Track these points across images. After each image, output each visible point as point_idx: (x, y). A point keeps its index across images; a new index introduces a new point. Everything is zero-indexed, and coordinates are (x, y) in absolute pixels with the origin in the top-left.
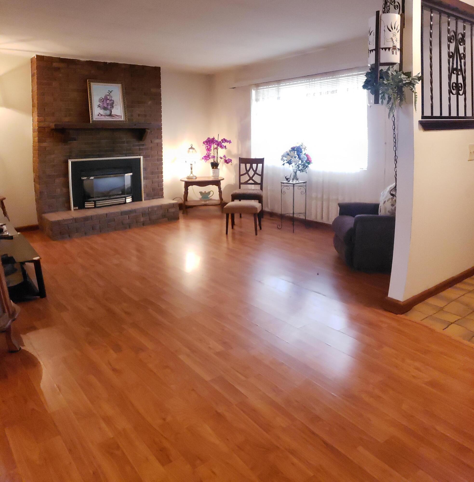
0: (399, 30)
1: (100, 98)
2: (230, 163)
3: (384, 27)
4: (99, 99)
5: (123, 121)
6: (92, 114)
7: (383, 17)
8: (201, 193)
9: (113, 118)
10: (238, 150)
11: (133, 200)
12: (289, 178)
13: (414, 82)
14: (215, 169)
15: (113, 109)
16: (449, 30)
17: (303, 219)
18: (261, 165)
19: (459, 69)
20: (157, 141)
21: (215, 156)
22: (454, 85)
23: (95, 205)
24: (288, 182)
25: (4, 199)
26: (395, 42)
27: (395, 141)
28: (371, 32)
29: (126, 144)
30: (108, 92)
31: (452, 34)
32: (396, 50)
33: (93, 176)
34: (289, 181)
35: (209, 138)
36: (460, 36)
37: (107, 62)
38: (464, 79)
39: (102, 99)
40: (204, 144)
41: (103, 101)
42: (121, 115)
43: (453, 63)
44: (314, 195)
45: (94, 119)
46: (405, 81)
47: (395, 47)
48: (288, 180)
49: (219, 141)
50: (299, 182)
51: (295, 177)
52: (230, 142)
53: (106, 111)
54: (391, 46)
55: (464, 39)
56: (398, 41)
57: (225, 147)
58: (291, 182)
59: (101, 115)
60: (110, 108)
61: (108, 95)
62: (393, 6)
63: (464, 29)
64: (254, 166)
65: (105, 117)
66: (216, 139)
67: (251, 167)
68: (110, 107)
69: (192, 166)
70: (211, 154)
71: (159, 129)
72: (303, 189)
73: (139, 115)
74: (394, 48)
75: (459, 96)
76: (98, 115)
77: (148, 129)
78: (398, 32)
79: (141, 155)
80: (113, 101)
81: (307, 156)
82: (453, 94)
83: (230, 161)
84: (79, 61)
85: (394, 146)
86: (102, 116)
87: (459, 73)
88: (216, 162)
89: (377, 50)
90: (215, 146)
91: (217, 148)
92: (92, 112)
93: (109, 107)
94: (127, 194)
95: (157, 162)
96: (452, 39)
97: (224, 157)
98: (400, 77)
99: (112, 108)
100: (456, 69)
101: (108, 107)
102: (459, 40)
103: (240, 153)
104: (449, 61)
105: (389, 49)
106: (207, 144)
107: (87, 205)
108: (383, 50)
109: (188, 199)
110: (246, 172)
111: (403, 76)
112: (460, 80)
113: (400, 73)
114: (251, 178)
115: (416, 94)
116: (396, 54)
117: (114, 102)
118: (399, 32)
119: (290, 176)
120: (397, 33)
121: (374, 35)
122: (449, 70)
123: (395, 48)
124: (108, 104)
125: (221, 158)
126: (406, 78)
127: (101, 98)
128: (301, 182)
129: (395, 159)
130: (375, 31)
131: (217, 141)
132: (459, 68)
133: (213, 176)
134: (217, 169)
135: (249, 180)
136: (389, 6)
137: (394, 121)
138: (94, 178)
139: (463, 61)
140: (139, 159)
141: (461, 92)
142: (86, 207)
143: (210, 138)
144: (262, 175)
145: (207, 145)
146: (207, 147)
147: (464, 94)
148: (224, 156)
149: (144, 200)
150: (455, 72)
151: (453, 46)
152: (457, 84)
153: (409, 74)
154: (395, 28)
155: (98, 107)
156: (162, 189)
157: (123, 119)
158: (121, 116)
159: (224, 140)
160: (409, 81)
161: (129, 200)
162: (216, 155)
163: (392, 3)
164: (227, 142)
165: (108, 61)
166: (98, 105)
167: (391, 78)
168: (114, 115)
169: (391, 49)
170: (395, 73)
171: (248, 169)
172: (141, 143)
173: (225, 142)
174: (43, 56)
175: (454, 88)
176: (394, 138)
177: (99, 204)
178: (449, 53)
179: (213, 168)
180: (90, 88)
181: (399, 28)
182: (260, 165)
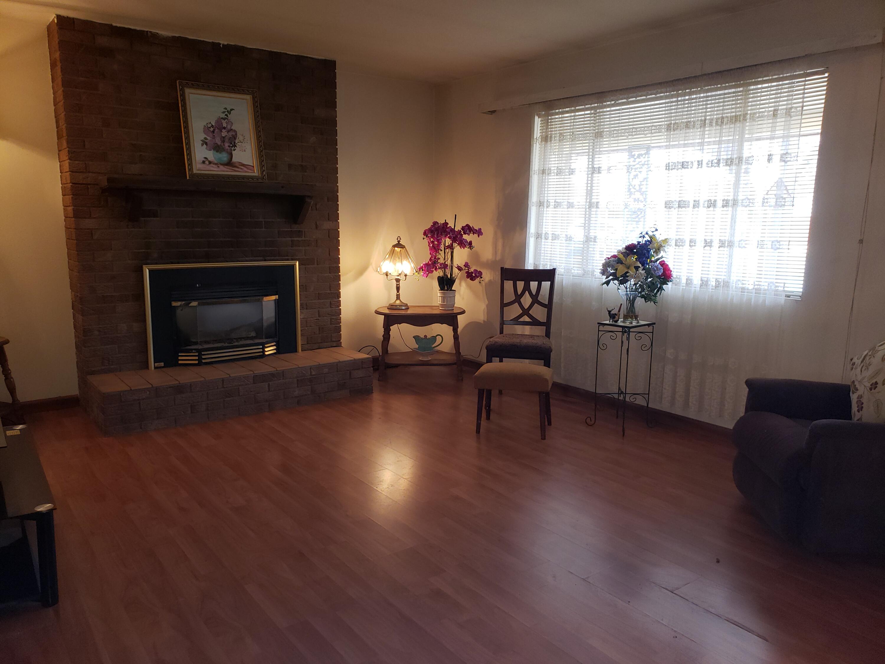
1: (205, 124)
2: (478, 280)
4: (205, 126)
5: (257, 176)
6: (190, 159)
8: (416, 338)
9: (235, 171)
10: (495, 253)
11: (279, 351)
12: (616, 314)
14: (447, 290)
15: (234, 150)
17: (643, 406)
18: (549, 283)
20: (327, 225)
21: (446, 263)
23: (200, 359)
24: (614, 323)
25: (7, 342)
29: (263, 229)
30: (224, 112)
33: (194, 300)
34: (616, 321)
35: (435, 223)
37: (220, 44)
39: (210, 128)
40: (425, 237)
41: (213, 132)
42: (252, 165)
44: (670, 353)
45: (195, 171)
48: (615, 319)
49: (456, 229)
50: (638, 322)
51: (631, 313)
52: (479, 232)
53: (220, 153)
57: (470, 243)
58: (620, 323)
59: (210, 163)
60: (229, 148)
61: (222, 118)
64: (534, 285)
65: (218, 167)
66: (451, 224)
67: (527, 288)
68: (229, 146)
69: (399, 284)
70: (439, 259)
71: (334, 199)
72: (646, 340)
73: (290, 166)
76: (204, 162)
77: (310, 197)
79: (296, 260)
80: (235, 131)
81: (663, 264)
83: (479, 274)
84: (155, 36)
86: (212, 165)
88: (449, 276)
90: (448, 241)
91: (451, 247)
92: (189, 154)
93: (227, 145)
94: (266, 338)
95: (330, 274)
97: (464, 266)
99: (233, 148)
101: (224, 145)
103: (498, 258)
106: (432, 237)
107: (183, 358)
109: (390, 350)
110: (515, 298)
114: (526, 312)
117: (236, 134)
119: (619, 311)
124: (223, 139)
125: (459, 268)
127: (210, 125)
128: (642, 323)
131: (453, 230)
133: (442, 306)
134: (451, 290)
135: (521, 316)
138: (199, 304)
140: (293, 267)
142: (180, 362)
143: (438, 223)
144: (549, 306)
145: (432, 240)
146: (433, 242)
148: (466, 265)
149: (302, 351)
155: (202, 145)
156: (339, 329)
157: (256, 173)
158: (254, 167)
159: (468, 229)
161: (270, 350)
162: (449, 262)
164: (473, 234)
165: (223, 42)
166: (201, 140)
168: (237, 165)
171: (519, 292)
172: (295, 228)
173: (470, 232)
174: (73, 19)
177: (207, 357)
179: (442, 289)
180: (184, 100)
182: (546, 285)
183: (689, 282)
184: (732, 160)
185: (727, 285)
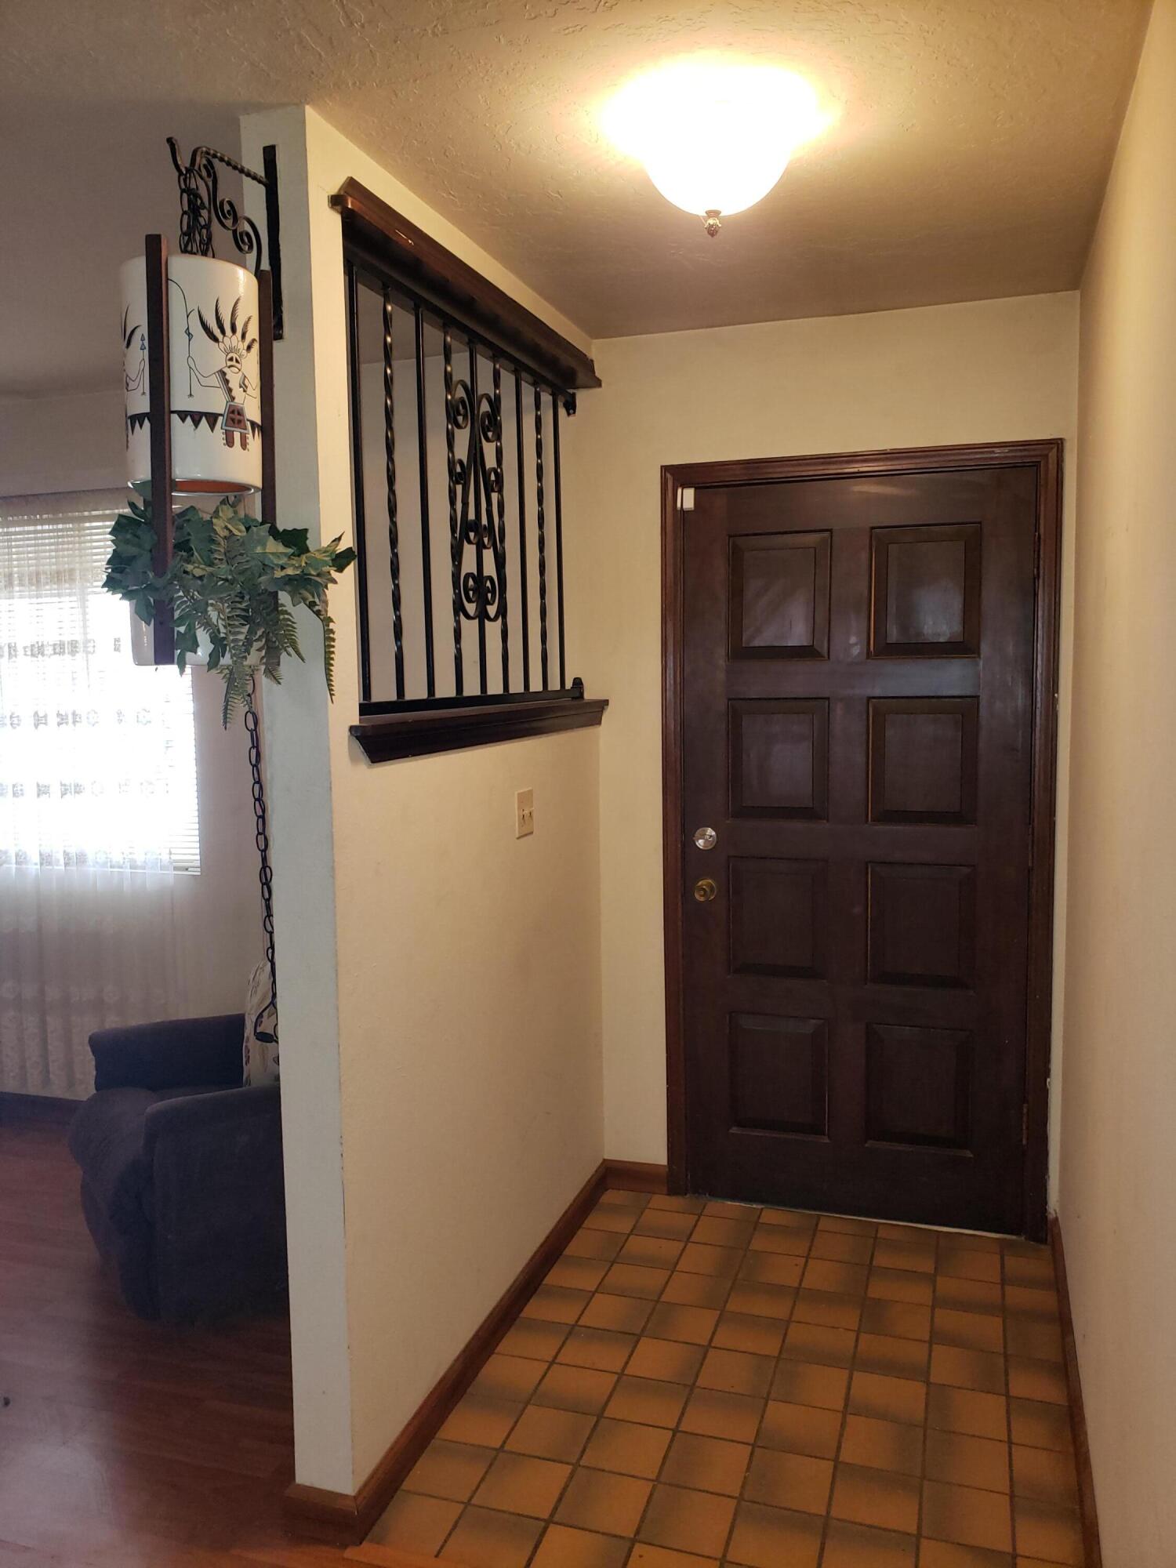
0: (254, 340)
3: (188, 317)
7: (182, 268)
13: (318, 575)
16: (448, 377)
19: (485, 525)
22: (471, 582)
26: (237, 392)
27: (260, 813)
28: (132, 332)
31: (460, 393)
32: (246, 429)
36: (485, 407)
38: (500, 562)
43: (465, 504)
46: (283, 568)
47: (239, 414)
54: (218, 404)
55: (499, 418)
56: (249, 386)
62: (231, 232)
63: (497, 385)
74: (233, 420)
75: (486, 621)
78: (249, 348)
82: (468, 617)
85: (259, 833)
87: (486, 540)
89: (159, 416)
96: (460, 414)
98: (259, 550)
100: (475, 526)
102: (483, 422)
104: (452, 495)
105: (212, 418)
108: (183, 420)
111: (273, 546)
112: (490, 569)
113: (263, 534)
115: (332, 626)
116: (244, 445)
118: (252, 350)
120: (244, 352)
121: (143, 348)
122: (453, 531)
123: (239, 417)
126: (285, 554)
129: (264, 881)
130: (144, 330)
132: (484, 521)
136: (208, 226)
137: (255, 730)
139: (495, 496)
141: (492, 610)
147: (500, 618)
150: (472, 535)
151: (463, 437)
152: (479, 577)
153: (296, 540)
154: (234, 329)
160: (297, 568)
163: (225, 217)
167: (222, 550)
169: (221, 418)
170: (243, 529)
175: (471, 593)
176: (256, 800)
178: (451, 464)
181: (253, 332)
183: (20, 859)
184: (62, 645)
185: (82, 860)
